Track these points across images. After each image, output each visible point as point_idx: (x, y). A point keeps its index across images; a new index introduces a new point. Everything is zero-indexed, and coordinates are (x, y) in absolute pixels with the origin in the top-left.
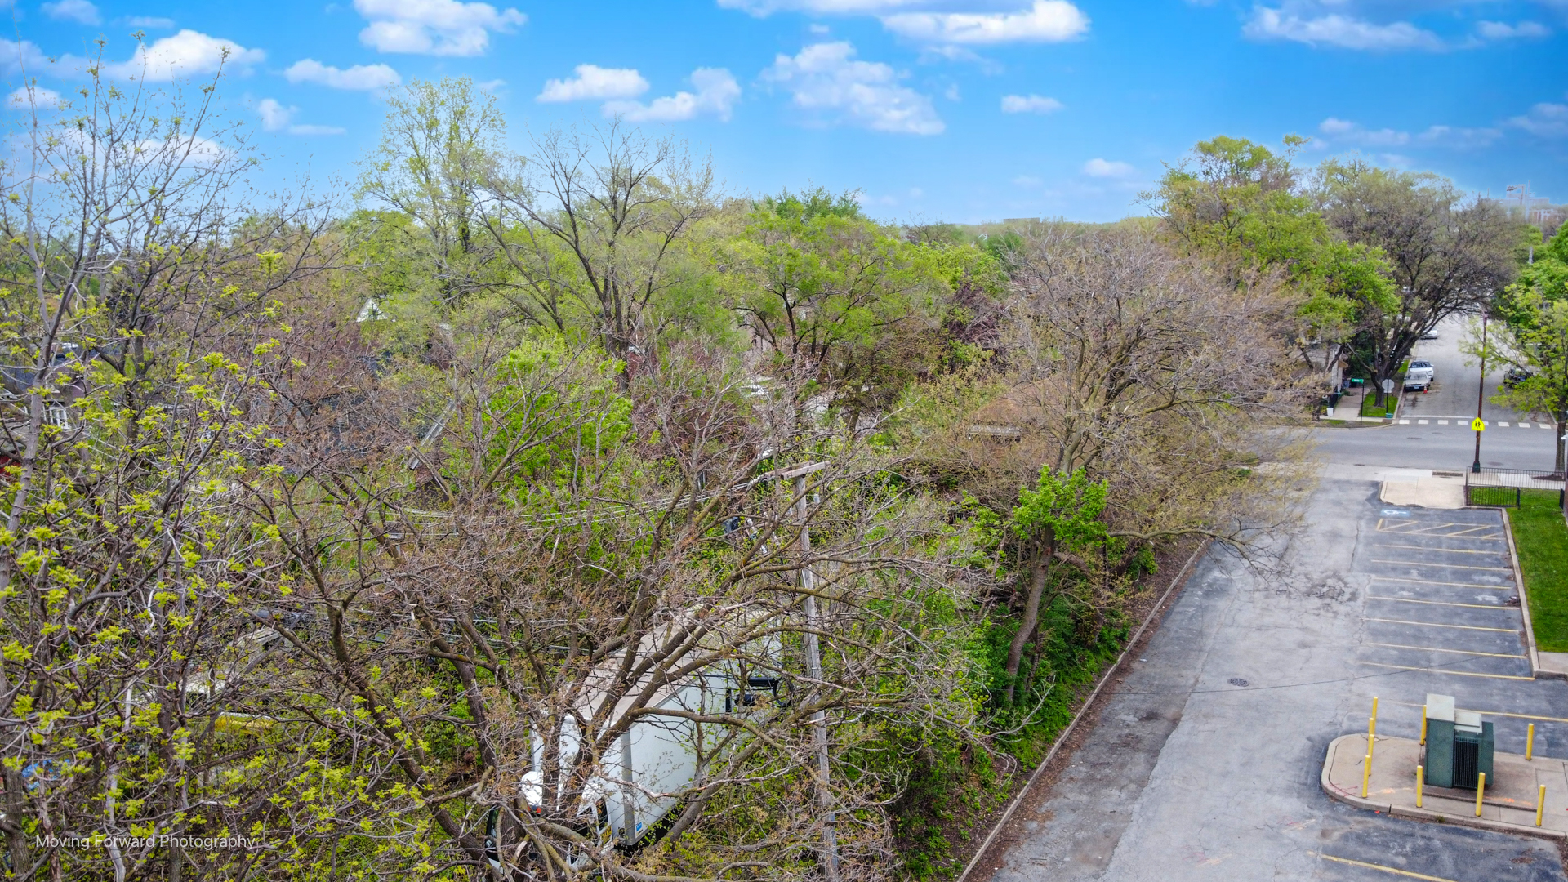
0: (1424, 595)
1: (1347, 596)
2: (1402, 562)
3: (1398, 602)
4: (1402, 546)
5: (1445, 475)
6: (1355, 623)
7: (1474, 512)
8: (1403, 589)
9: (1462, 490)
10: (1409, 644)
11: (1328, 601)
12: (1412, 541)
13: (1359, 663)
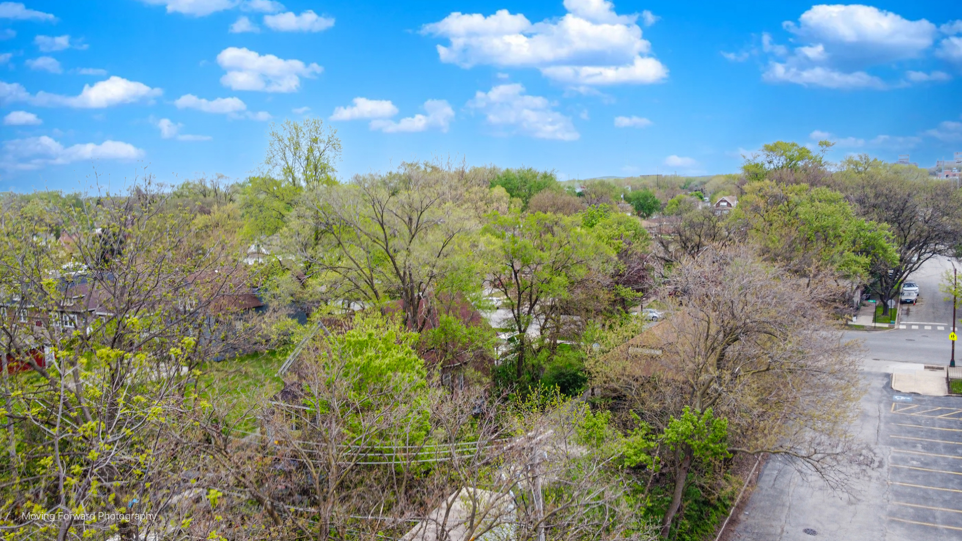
0: (927, 464)
1: (876, 464)
2: (911, 438)
3: (910, 470)
4: (909, 425)
5: (932, 369)
6: (884, 485)
7: (954, 399)
8: (913, 459)
9: (945, 381)
10: (921, 504)
11: (864, 467)
12: (915, 421)
13: (889, 518)
